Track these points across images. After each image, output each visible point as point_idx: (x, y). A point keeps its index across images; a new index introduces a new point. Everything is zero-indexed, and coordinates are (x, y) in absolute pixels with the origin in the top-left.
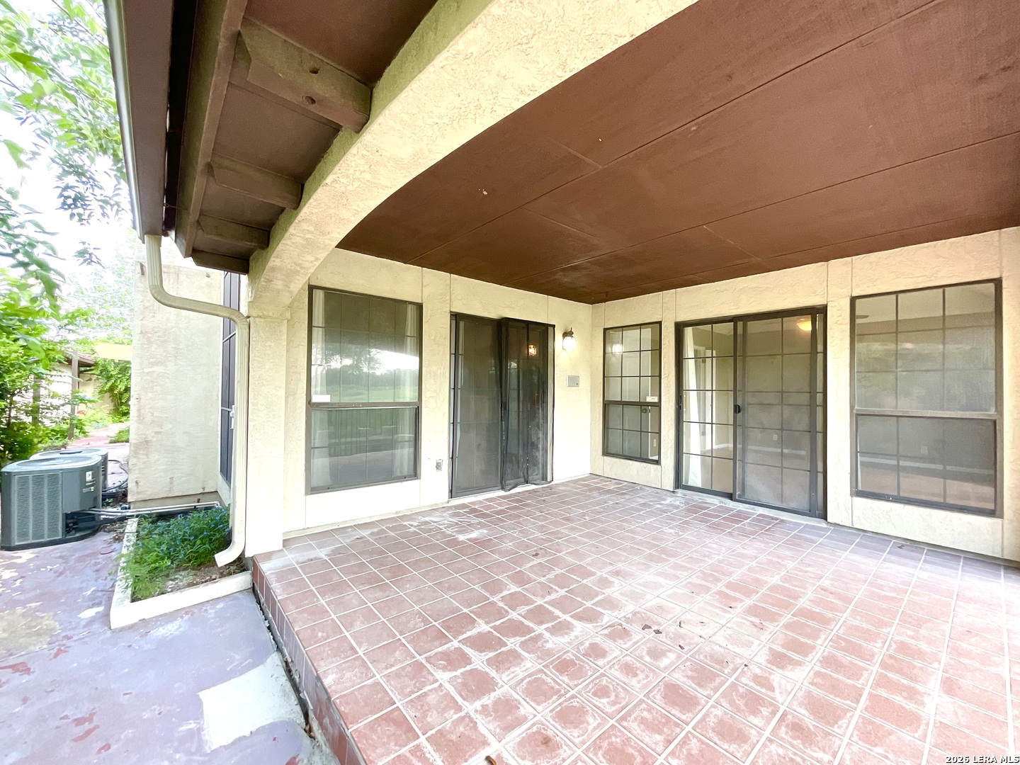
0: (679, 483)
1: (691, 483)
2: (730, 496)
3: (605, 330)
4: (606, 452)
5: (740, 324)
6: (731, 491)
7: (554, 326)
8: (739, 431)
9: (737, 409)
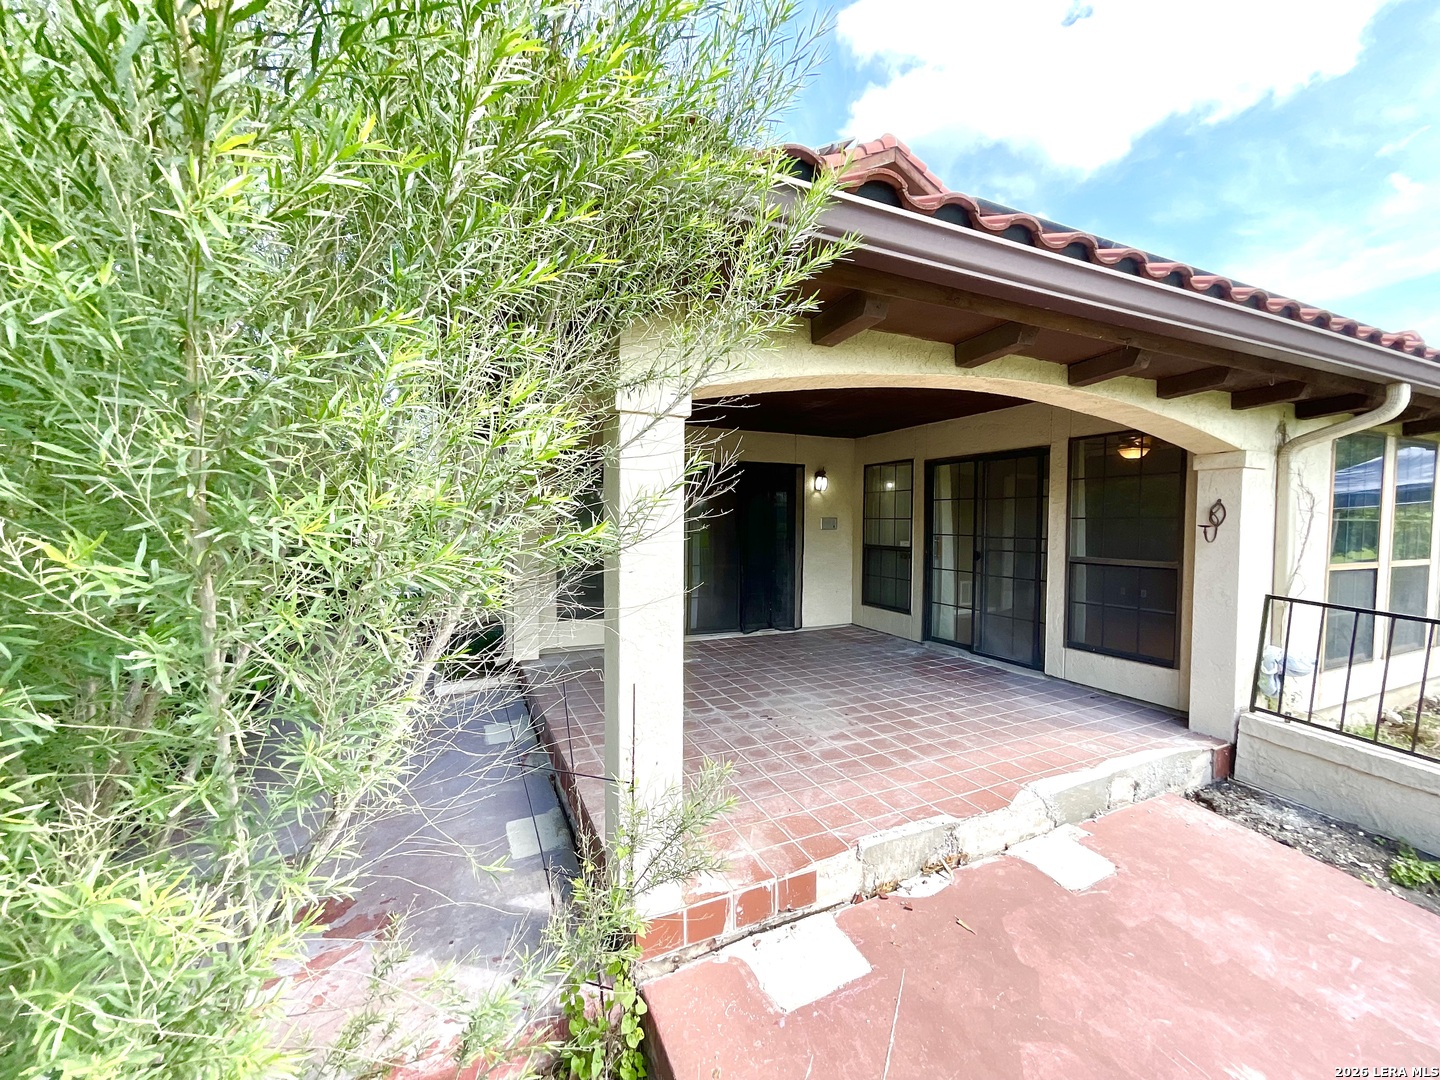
0: (928, 633)
1: (942, 635)
2: (969, 648)
3: (866, 467)
4: (866, 601)
5: (980, 463)
6: (969, 643)
7: (803, 466)
8: (978, 578)
9: (977, 556)
